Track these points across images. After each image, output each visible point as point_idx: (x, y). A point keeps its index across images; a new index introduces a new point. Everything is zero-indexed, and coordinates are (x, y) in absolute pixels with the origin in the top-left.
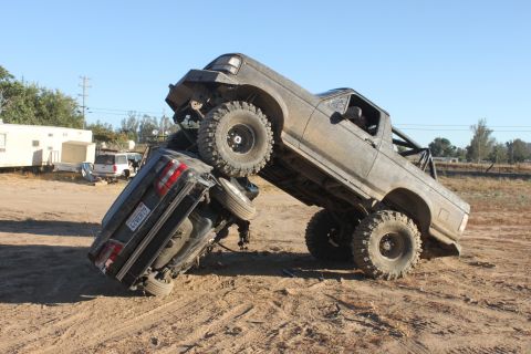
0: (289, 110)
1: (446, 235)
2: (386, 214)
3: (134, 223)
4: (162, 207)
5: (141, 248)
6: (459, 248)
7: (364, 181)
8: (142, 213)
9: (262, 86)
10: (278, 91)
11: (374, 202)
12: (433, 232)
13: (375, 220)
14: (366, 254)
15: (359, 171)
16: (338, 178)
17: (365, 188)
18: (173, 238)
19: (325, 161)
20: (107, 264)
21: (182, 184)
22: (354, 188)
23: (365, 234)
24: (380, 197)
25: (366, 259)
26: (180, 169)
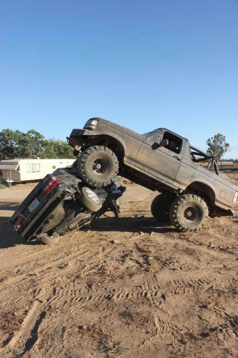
0: (127, 145)
1: (225, 205)
2: (188, 196)
3: (31, 208)
4: (45, 201)
5: (34, 221)
6: (233, 212)
7: (174, 180)
8: (36, 203)
9: (111, 134)
10: (120, 135)
11: (181, 191)
12: (217, 204)
13: (182, 199)
14: (176, 217)
15: (170, 175)
16: (158, 180)
17: (175, 184)
18: (50, 218)
19: (150, 171)
20: (18, 227)
21: (56, 191)
22: (168, 184)
23: (176, 206)
24: (184, 188)
25: (176, 221)
26: (55, 182)
